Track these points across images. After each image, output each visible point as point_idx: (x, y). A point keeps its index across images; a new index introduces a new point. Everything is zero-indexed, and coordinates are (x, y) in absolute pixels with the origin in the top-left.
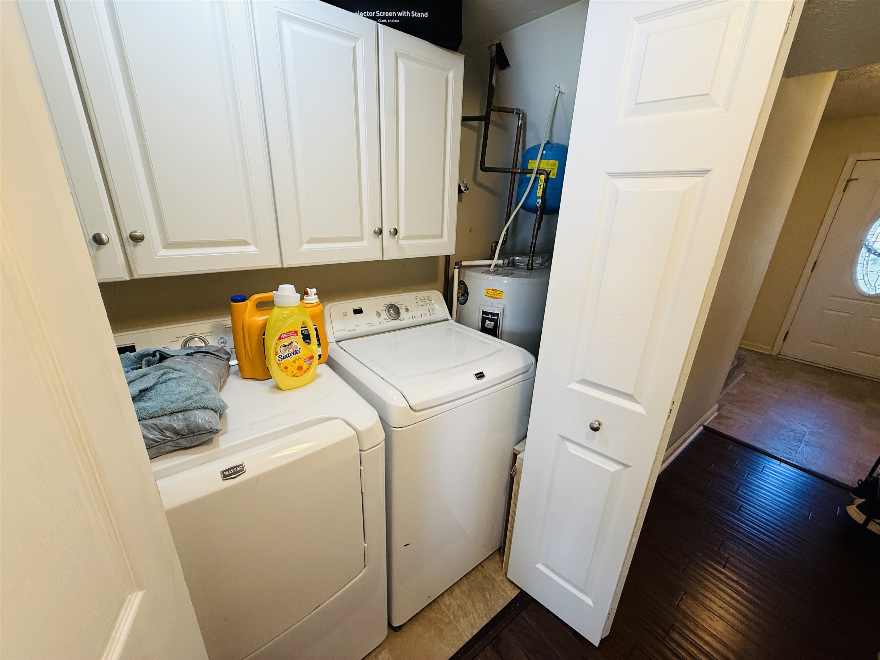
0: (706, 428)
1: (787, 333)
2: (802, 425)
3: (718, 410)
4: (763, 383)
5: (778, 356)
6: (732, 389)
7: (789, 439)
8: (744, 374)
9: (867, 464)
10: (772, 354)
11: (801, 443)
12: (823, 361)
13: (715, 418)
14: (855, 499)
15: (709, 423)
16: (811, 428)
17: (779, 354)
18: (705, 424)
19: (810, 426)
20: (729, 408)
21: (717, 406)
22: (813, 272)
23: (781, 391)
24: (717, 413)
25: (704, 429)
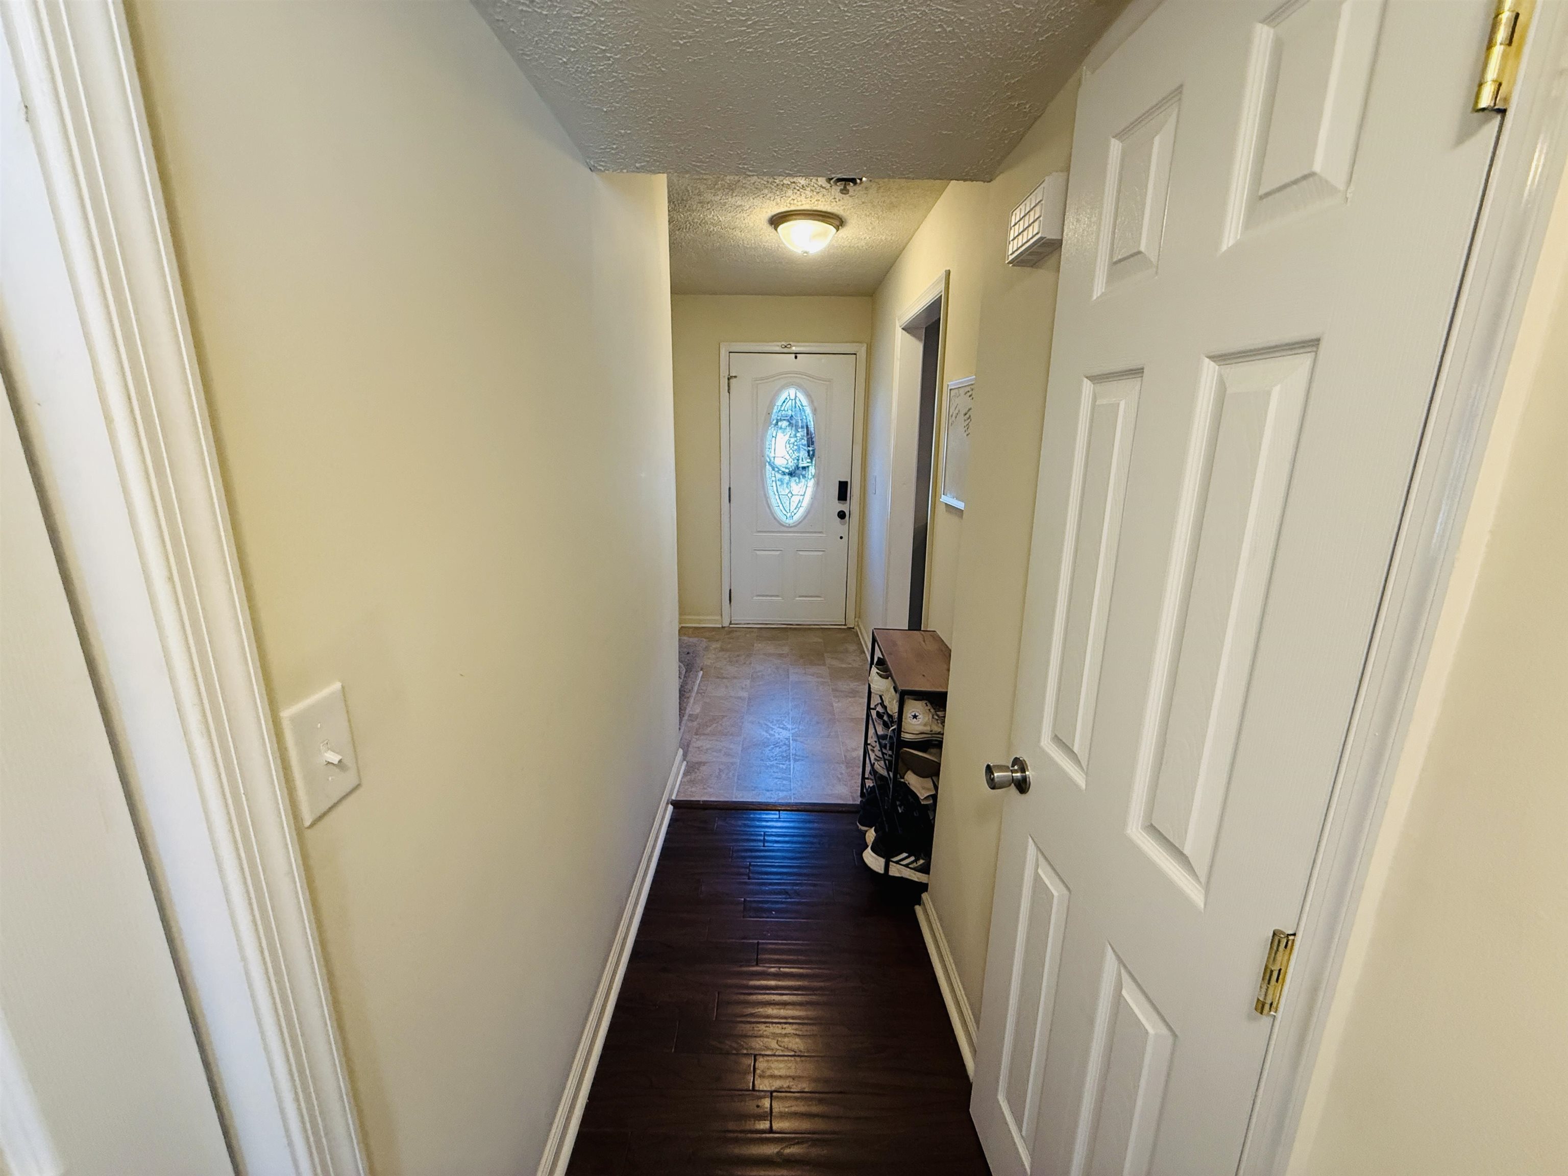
0: (677, 804)
1: (730, 590)
2: (783, 728)
3: (685, 755)
4: (727, 678)
5: (731, 626)
6: (693, 708)
7: (776, 762)
8: (701, 672)
9: (854, 754)
10: (724, 626)
11: (790, 761)
12: (776, 618)
13: (685, 774)
14: (866, 831)
15: (677, 795)
16: (792, 729)
17: (731, 624)
18: (673, 798)
19: (789, 726)
20: (699, 744)
21: (681, 752)
22: (731, 502)
23: (748, 682)
24: (685, 763)
25: (674, 808)
